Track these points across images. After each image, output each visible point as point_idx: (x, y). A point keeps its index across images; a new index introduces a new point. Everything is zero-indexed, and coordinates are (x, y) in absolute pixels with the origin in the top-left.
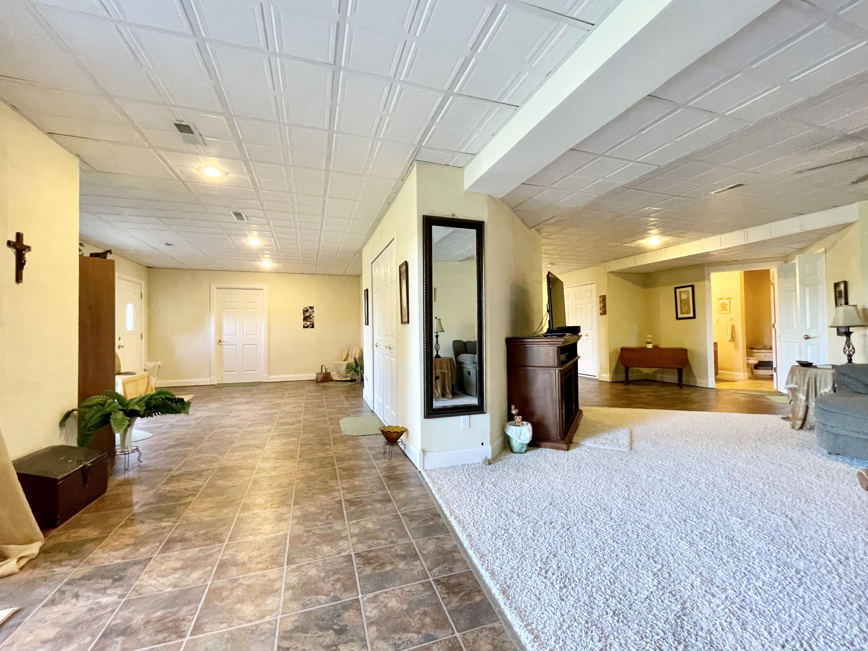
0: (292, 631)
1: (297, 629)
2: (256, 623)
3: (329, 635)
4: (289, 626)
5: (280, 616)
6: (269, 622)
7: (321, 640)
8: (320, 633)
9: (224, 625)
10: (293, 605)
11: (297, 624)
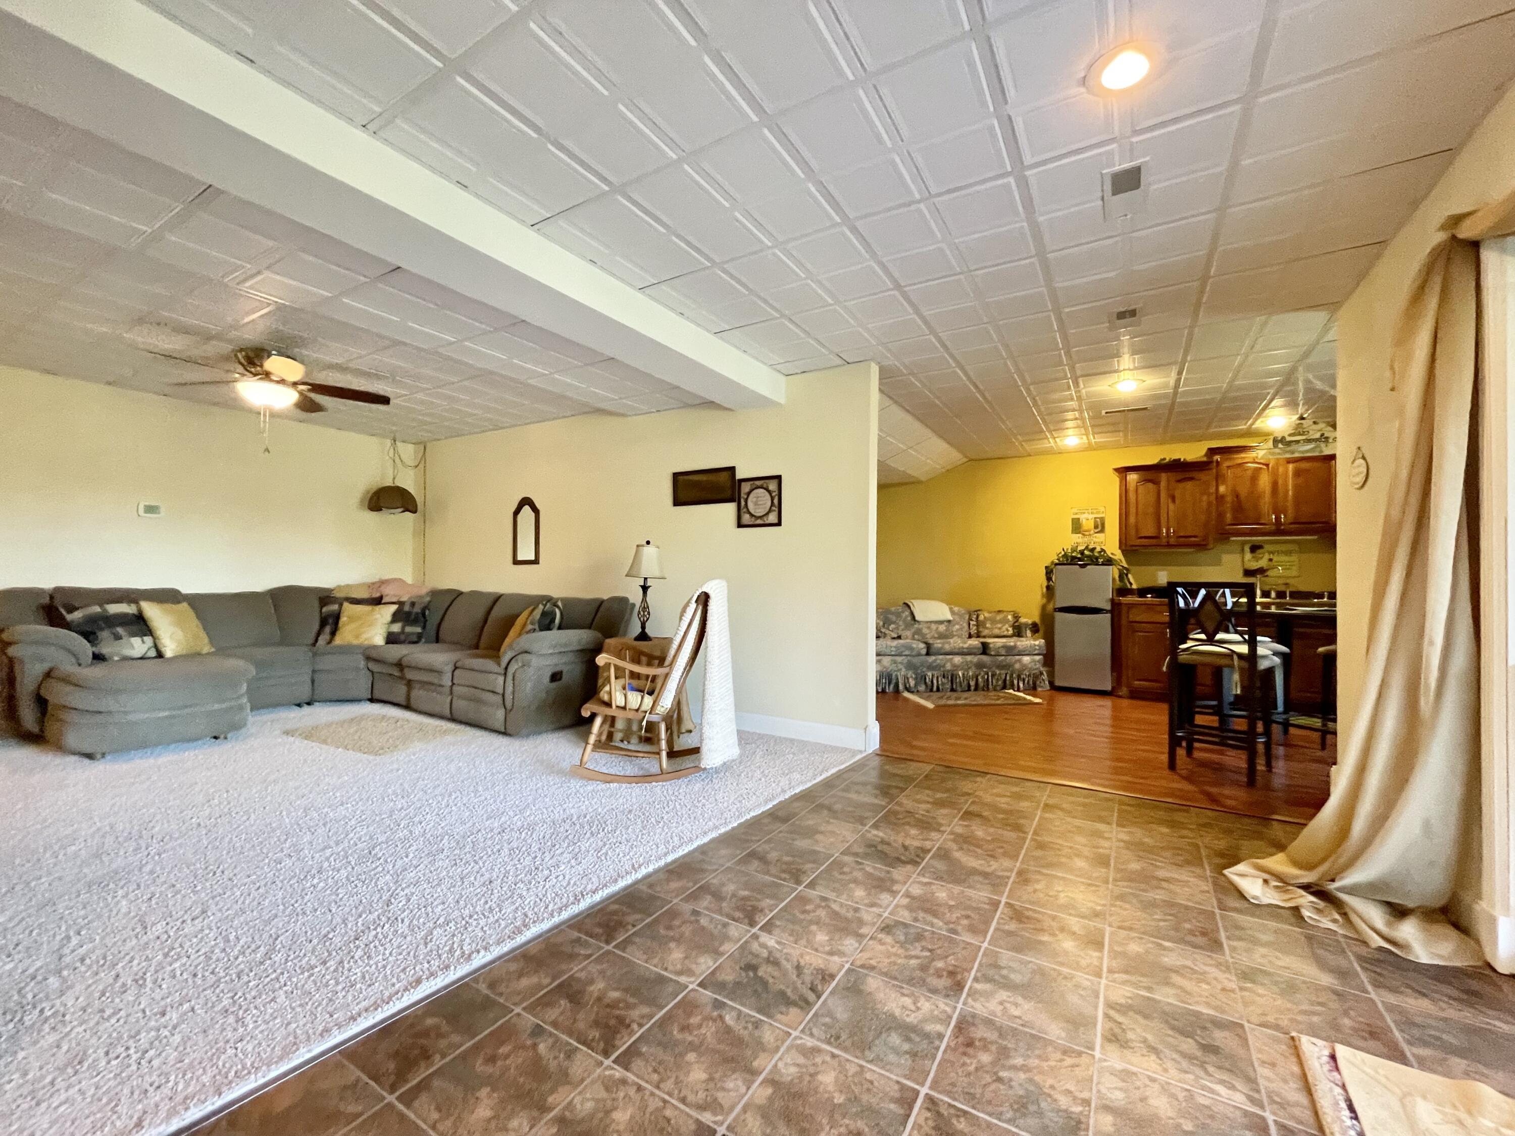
0: (794, 1004)
1: (789, 1003)
2: (828, 1048)
3: (766, 972)
4: (793, 1011)
5: (795, 1034)
6: (812, 1035)
7: (776, 974)
8: (771, 980)
9: (868, 1076)
10: (768, 1036)
11: (784, 1009)
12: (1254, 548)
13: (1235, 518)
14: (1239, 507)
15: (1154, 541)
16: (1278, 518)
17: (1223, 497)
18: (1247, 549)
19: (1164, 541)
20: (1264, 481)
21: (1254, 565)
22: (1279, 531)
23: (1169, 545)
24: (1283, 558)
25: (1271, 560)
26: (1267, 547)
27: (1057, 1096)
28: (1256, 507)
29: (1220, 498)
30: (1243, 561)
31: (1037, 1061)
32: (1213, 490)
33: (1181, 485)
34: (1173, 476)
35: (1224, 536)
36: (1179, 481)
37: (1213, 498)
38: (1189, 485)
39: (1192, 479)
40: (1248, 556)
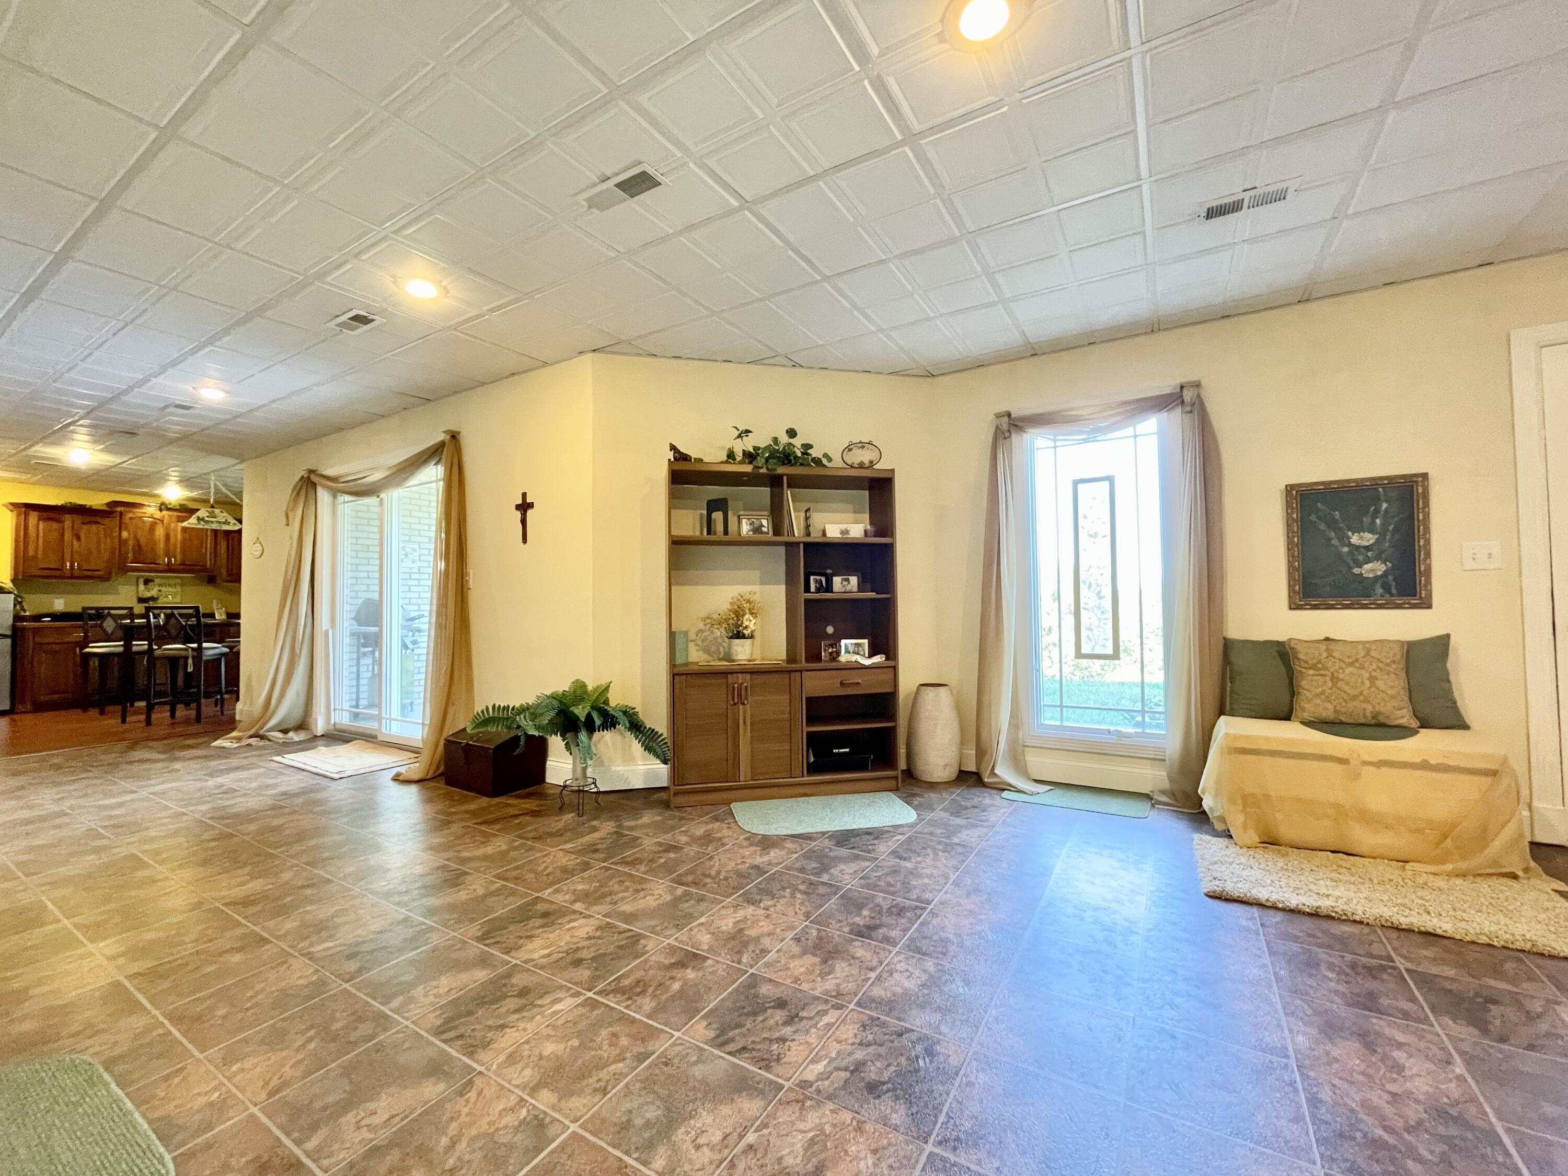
12: (147, 582)
13: (135, 557)
14: (138, 547)
15: (57, 573)
16: (169, 561)
17: (126, 541)
18: (141, 581)
19: (68, 574)
20: (160, 532)
21: (148, 594)
22: (170, 569)
23: (72, 577)
24: (170, 589)
25: (160, 591)
26: (157, 581)
27: (503, 1122)
28: (153, 550)
29: (123, 542)
30: (138, 592)
31: (454, 1124)
32: (116, 534)
33: (85, 527)
34: (78, 519)
35: (124, 570)
36: (83, 523)
37: (116, 541)
38: (94, 527)
39: (98, 523)
40: (142, 587)
